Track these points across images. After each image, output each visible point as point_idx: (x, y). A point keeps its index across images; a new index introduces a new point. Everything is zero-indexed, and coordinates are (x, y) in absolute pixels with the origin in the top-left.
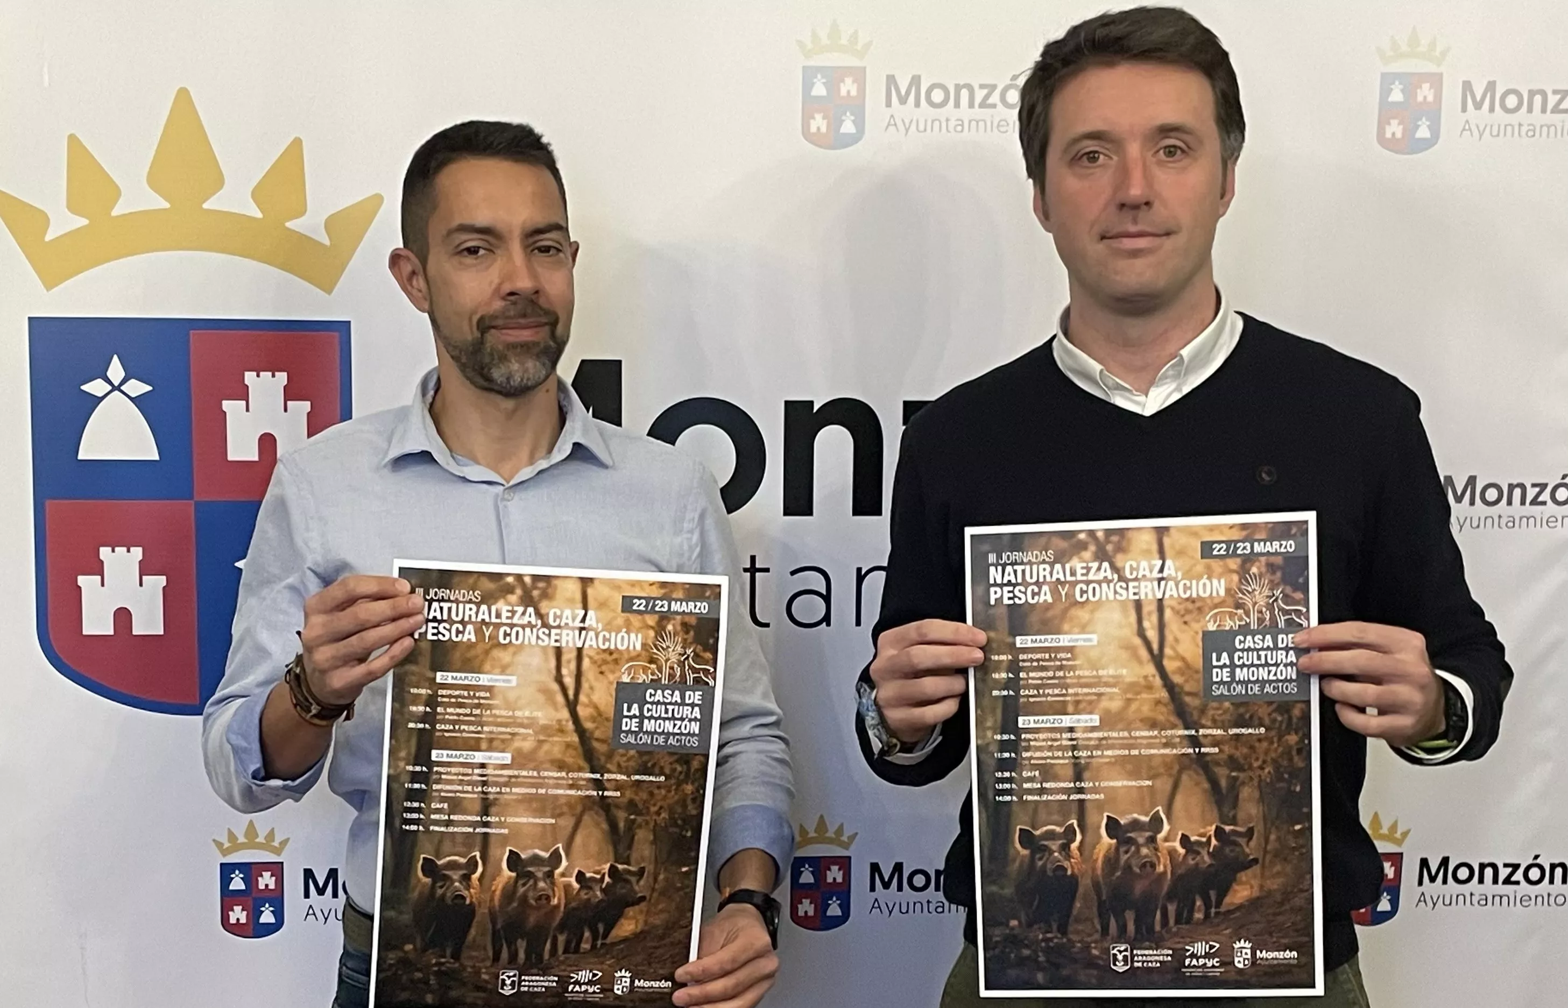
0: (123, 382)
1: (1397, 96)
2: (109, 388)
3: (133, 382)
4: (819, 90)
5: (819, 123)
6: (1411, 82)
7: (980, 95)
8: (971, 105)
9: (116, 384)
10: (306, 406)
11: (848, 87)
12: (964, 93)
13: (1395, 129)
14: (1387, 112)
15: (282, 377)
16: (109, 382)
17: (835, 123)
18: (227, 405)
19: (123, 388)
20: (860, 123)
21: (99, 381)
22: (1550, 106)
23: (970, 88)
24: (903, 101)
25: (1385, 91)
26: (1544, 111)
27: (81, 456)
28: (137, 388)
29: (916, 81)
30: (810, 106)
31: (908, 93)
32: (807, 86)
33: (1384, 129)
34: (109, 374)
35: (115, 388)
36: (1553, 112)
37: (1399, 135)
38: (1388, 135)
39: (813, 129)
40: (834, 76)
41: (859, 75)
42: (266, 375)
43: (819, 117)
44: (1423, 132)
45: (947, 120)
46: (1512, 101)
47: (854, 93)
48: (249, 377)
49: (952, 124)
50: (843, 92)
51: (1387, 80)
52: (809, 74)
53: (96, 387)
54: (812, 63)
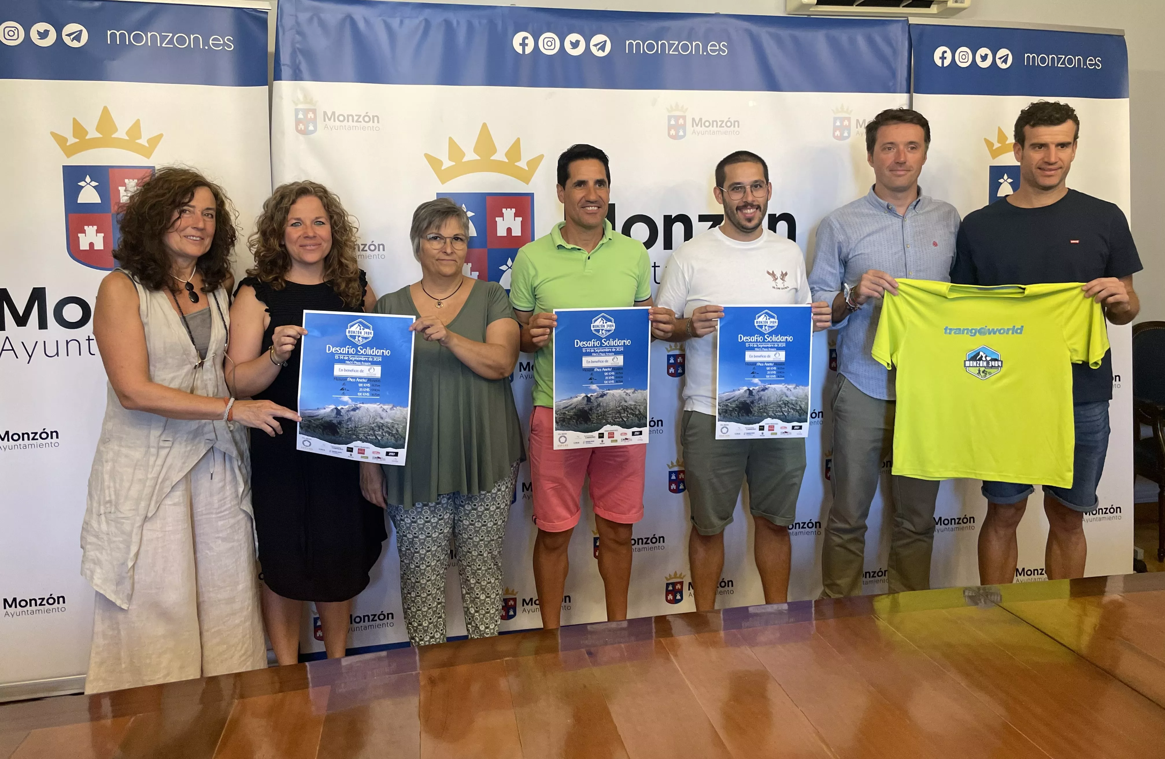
4: (673, 122)
5: (673, 132)
6: (842, 120)
7: (719, 123)
10: (521, 219)
11: (681, 121)
12: (715, 123)
14: (835, 129)
15: (514, 210)
17: (677, 132)
18: (497, 219)
20: (685, 132)
23: (716, 121)
24: (697, 125)
25: (835, 123)
28: (470, 214)
29: (701, 119)
30: (670, 127)
31: (699, 122)
32: (669, 121)
33: (835, 133)
37: (839, 135)
38: (836, 135)
39: (671, 134)
40: (677, 118)
41: (684, 118)
42: (509, 210)
43: (673, 130)
44: (845, 135)
47: (683, 123)
48: (504, 210)
49: (711, 132)
50: (680, 123)
51: (835, 119)
52: (670, 118)
54: (670, 114)
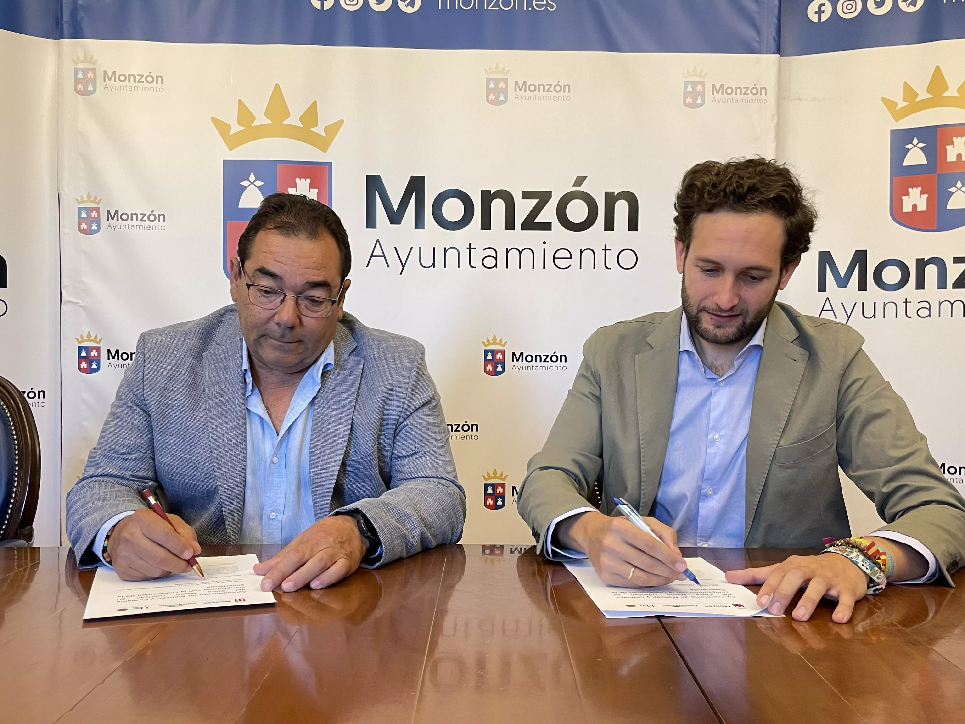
0: (254, 182)
1: (689, 89)
2: (250, 183)
3: (258, 181)
4: (492, 86)
5: (492, 97)
6: (695, 84)
8: (544, 91)
9: (252, 182)
10: (316, 190)
11: (502, 85)
12: (541, 87)
13: (689, 100)
14: (686, 94)
15: (309, 181)
16: (250, 181)
17: (497, 97)
18: (289, 189)
19: (254, 183)
20: (506, 97)
21: (247, 181)
22: (743, 92)
23: (543, 85)
24: (520, 89)
25: (686, 87)
26: (741, 94)
27: (239, 207)
28: (259, 183)
29: (525, 83)
30: (489, 91)
31: (522, 86)
32: (488, 84)
33: (686, 101)
34: (250, 179)
35: (251, 183)
36: (744, 94)
37: (691, 102)
38: (687, 102)
39: (490, 99)
40: (497, 81)
41: (506, 81)
42: (303, 180)
43: (492, 95)
44: (699, 101)
45: (536, 96)
46: (729, 91)
47: (504, 87)
48: (297, 180)
49: (538, 97)
50: (500, 87)
51: (686, 84)
52: (488, 80)
53: (245, 183)
54: (489, 77)
